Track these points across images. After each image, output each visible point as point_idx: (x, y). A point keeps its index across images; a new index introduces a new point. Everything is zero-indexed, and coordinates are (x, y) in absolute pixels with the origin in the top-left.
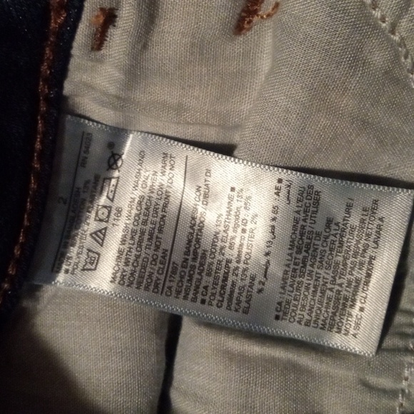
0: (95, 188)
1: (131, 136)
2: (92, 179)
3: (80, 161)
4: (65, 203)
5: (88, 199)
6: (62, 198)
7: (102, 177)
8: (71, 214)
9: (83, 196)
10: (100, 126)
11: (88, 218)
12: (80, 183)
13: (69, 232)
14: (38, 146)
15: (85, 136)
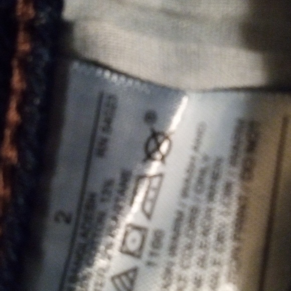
0: (122, 192)
1: (185, 100)
2: (117, 177)
3: (96, 145)
4: (68, 221)
5: (111, 213)
6: (61, 213)
7: (135, 173)
8: (80, 240)
9: (100, 207)
10: (130, 82)
11: (110, 246)
12: (96, 186)
13: (76, 270)
14: (13, 116)
15: (105, 100)
